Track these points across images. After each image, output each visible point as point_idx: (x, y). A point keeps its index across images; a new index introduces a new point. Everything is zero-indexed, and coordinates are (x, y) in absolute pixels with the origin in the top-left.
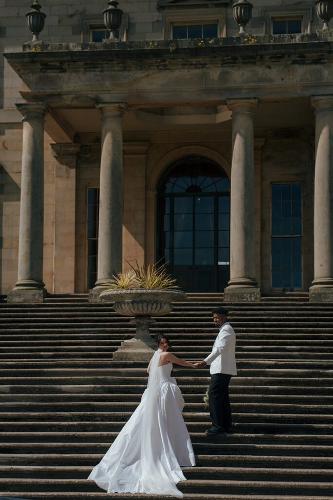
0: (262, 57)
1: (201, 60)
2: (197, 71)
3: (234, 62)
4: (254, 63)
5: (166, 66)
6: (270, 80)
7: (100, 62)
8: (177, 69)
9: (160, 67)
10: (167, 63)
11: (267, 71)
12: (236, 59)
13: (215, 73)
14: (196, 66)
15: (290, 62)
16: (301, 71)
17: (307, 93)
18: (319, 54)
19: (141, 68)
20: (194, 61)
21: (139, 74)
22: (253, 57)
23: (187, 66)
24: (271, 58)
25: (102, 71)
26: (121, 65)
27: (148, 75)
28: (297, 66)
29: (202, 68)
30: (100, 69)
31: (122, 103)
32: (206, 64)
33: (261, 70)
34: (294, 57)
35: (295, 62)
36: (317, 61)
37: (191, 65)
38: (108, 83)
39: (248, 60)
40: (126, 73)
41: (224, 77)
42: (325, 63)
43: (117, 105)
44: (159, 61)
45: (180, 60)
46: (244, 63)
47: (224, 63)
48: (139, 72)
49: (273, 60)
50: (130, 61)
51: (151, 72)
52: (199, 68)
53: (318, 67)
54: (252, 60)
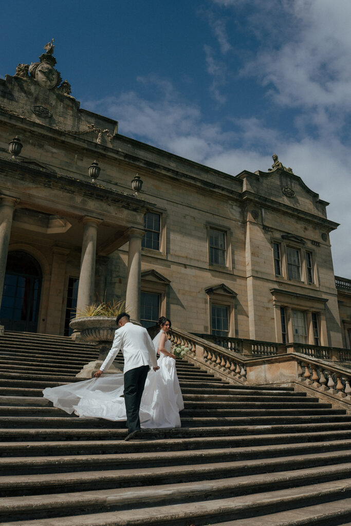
0: (107, 198)
1: (72, 188)
2: (68, 194)
3: (91, 196)
4: (102, 200)
5: (50, 185)
6: (109, 212)
7: (7, 169)
8: (57, 189)
9: (46, 185)
10: (51, 183)
11: (108, 207)
12: (93, 194)
13: (79, 199)
14: (69, 191)
15: (121, 206)
16: (126, 212)
17: (129, 225)
18: (137, 206)
19: (33, 182)
20: (68, 188)
21: (31, 185)
22: (103, 197)
23: (62, 190)
24: (112, 200)
25: (6, 176)
26: (20, 176)
27: (37, 188)
28: (124, 209)
29: (72, 194)
30: (5, 174)
31: (19, 199)
32: (74, 192)
33: (105, 206)
34: (124, 204)
35: (123, 207)
36: (135, 210)
37: (66, 189)
38: (9, 184)
39: (99, 197)
40: (22, 182)
41: (84, 202)
42: (138, 212)
43: (15, 199)
44: (47, 181)
45: (60, 184)
46: (96, 198)
47: (85, 195)
48: (31, 184)
49: (113, 201)
50: (27, 175)
51: (39, 186)
52: (70, 193)
53: (135, 213)
54: (101, 198)
